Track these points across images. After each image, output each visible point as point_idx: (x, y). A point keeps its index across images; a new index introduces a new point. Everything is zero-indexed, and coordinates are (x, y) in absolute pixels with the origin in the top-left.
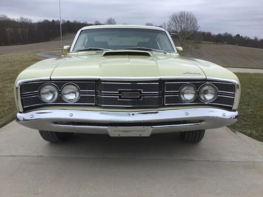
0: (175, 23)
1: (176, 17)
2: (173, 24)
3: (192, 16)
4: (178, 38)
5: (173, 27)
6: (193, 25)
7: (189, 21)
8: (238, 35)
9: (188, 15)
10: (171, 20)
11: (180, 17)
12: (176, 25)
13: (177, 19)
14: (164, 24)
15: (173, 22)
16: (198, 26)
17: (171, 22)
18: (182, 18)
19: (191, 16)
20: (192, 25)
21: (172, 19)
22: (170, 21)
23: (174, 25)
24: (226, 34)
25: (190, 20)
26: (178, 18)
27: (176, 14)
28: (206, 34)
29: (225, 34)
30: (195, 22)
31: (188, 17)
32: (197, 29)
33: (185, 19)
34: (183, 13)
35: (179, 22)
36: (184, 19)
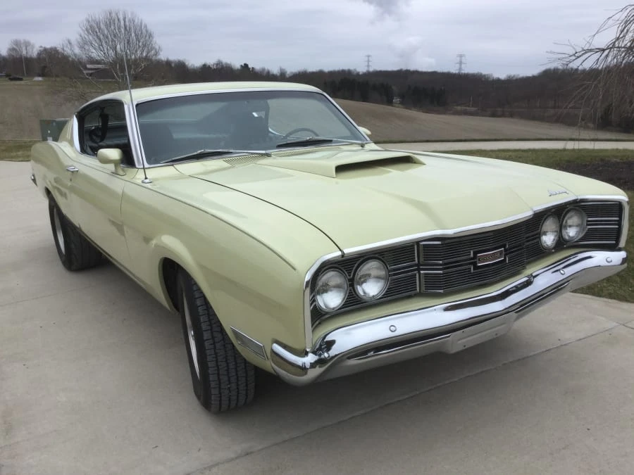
0: (98, 41)
1: (98, 24)
2: (91, 44)
3: (136, 21)
4: (114, 78)
5: (94, 51)
6: (144, 46)
7: (133, 35)
8: (246, 65)
9: (127, 20)
10: (86, 32)
11: (108, 25)
12: (102, 45)
13: (100, 29)
14: (67, 42)
15: (91, 38)
16: (157, 47)
17: (86, 37)
18: (112, 27)
19: (134, 21)
20: (141, 44)
21: (87, 30)
22: (83, 35)
23: (96, 45)
24: (219, 63)
25: (135, 33)
26: (102, 26)
27: (97, 17)
28: (173, 65)
29: (217, 64)
30: (147, 38)
31: (127, 23)
32: (156, 54)
33: (123, 30)
34: (113, 15)
35: (107, 37)
36: (119, 28)
